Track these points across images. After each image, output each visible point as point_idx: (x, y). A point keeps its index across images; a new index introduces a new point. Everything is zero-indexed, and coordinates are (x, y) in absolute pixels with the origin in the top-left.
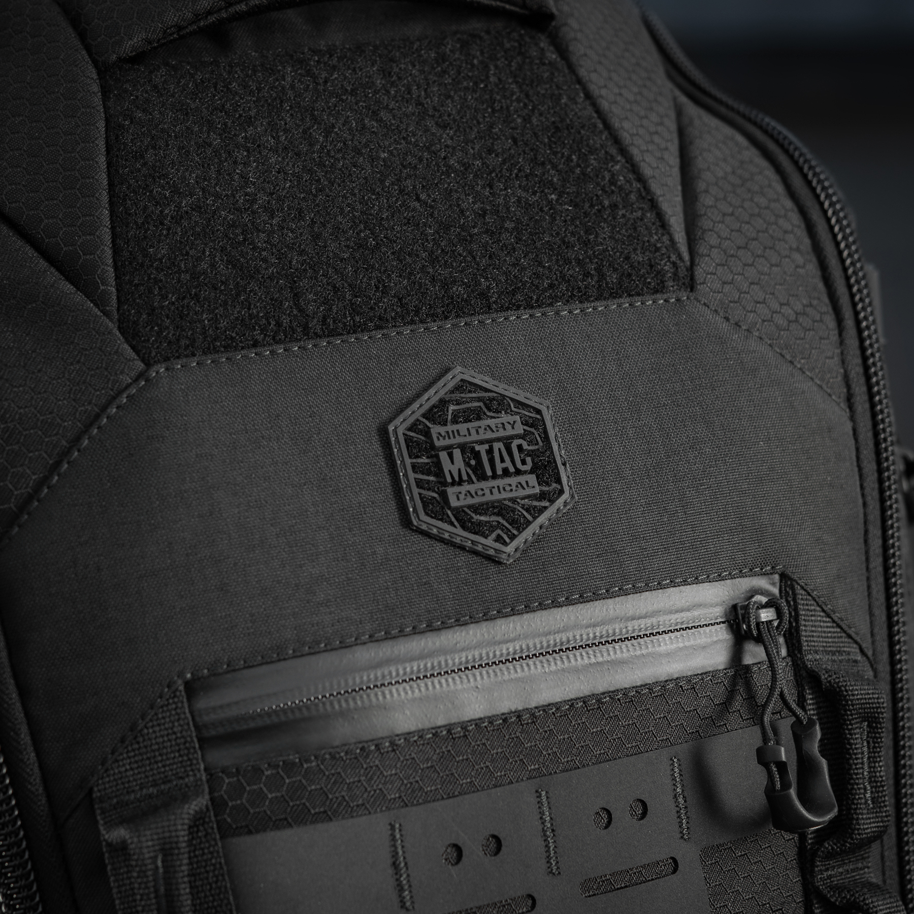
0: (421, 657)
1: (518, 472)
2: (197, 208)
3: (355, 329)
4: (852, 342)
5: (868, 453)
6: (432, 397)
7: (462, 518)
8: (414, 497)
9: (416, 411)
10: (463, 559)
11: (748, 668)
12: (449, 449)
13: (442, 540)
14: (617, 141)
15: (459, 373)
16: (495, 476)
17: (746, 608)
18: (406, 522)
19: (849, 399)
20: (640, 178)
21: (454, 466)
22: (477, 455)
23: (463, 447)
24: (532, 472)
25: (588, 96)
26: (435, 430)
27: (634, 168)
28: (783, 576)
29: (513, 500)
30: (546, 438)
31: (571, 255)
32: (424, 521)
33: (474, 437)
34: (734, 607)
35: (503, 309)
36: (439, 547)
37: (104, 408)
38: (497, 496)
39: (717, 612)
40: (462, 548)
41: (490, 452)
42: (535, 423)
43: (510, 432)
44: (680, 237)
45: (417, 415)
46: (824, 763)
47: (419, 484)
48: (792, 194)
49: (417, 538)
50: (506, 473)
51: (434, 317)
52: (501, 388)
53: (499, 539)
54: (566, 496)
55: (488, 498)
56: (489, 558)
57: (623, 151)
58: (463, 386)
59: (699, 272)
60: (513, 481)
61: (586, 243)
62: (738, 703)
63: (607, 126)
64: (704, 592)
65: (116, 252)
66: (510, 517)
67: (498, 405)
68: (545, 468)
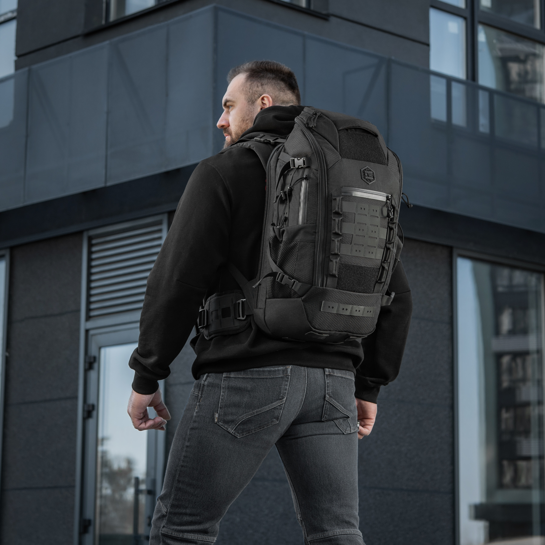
0: (361, 190)
2: (346, 145)
3: (359, 160)
6: (365, 168)
7: (366, 179)
8: (363, 176)
9: (363, 169)
10: (365, 183)
11: (387, 202)
13: (364, 181)
14: (382, 150)
15: (367, 167)
18: (362, 178)
19: (400, 181)
21: (366, 175)
23: (367, 173)
25: (380, 145)
26: (365, 171)
27: (384, 153)
28: (392, 196)
29: (371, 179)
30: (374, 175)
32: (363, 179)
34: (387, 196)
35: (371, 162)
37: (338, 161)
39: (386, 196)
41: (369, 174)
42: (373, 173)
43: (371, 173)
44: (387, 161)
46: (393, 213)
48: (397, 161)
49: (362, 180)
50: (370, 177)
51: (366, 161)
52: (371, 169)
54: (375, 180)
56: (368, 184)
58: (368, 168)
59: (388, 164)
61: (379, 158)
62: (386, 205)
63: (381, 148)
64: (385, 194)
65: (339, 148)
66: (370, 181)
67: (370, 171)
68: (374, 177)
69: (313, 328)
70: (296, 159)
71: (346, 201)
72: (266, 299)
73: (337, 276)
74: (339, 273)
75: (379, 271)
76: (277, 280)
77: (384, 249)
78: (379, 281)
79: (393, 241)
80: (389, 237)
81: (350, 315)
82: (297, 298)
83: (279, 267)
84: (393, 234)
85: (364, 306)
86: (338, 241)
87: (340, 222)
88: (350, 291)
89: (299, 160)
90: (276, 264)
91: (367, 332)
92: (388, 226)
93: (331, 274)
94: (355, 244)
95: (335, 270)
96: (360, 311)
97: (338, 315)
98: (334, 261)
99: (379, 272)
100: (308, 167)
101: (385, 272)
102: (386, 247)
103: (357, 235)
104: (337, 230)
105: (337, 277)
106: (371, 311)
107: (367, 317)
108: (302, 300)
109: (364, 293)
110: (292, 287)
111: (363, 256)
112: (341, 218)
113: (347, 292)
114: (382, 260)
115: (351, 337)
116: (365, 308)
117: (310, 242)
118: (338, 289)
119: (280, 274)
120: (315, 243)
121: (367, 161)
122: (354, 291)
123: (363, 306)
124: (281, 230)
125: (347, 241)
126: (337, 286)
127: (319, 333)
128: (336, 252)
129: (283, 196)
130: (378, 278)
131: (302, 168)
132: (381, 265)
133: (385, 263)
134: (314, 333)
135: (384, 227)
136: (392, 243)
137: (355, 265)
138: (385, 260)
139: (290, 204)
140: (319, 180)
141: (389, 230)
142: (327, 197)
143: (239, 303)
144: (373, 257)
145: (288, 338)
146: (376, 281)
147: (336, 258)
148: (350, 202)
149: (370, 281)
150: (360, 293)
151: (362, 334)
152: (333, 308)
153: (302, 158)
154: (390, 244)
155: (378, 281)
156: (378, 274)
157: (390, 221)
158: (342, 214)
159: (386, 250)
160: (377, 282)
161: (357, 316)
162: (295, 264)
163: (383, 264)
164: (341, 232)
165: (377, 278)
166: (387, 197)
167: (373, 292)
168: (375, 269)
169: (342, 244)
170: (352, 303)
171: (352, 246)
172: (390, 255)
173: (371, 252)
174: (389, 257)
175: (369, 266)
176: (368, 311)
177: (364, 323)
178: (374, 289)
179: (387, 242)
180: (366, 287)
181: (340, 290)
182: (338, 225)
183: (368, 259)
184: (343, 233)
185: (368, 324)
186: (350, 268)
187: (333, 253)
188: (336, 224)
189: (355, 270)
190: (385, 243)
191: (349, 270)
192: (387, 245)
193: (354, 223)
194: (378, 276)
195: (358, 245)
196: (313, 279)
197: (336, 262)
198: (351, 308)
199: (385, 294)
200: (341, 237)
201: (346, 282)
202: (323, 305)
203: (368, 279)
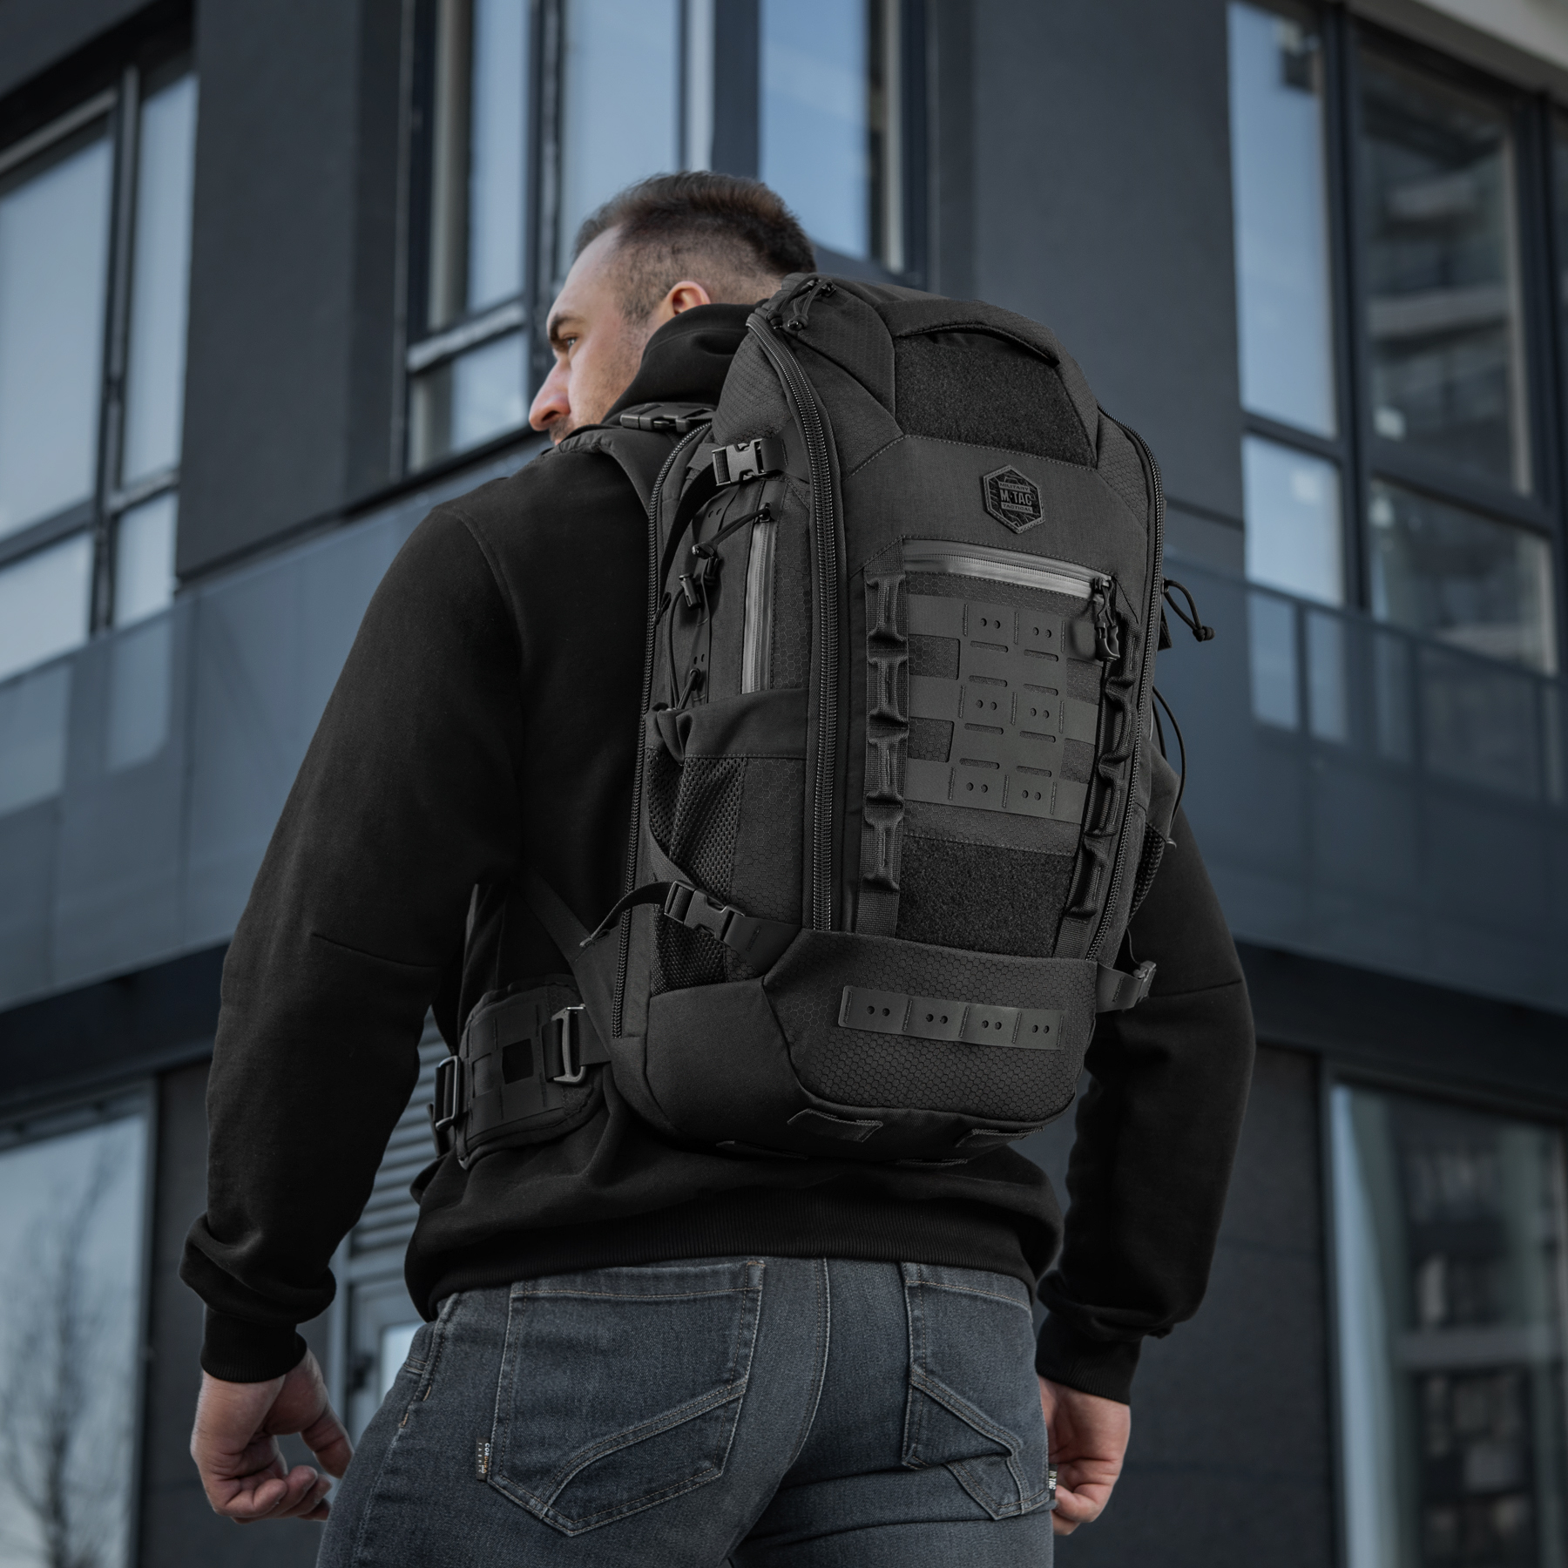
0: (983, 553)
1: (1026, 505)
2: (925, 389)
3: (976, 443)
4: (1153, 512)
5: (1152, 552)
6: (999, 472)
7: (1005, 513)
8: (989, 502)
10: (1002, 527)
11: (1094, 602)
12: (1004, 490)
13: (996, 519)
14: (1076, 412)
15: (1009, 468)
16: (1018, 503)
17: (1098, 580)
18: (986, 510)
19: (1148, 530)
20: (1083, 426)
21: (1004, 496)
22: (1013, 495)
23: (1009, 491)
24: (1031, 506)
25: (1067, 394)
26: (999, 482)
28: (1113, 578)
29: (1023, 513)
30: (1037, 497)
31: (1055, 442)
32: (993, 511)
33: (1013, 489)
34: (1094, 580)
35: (1027, 452)
36: (995, 521)
37: (888, 444)
38: (1017, 510)
39: (1088, 578)
40: (1003, 524)
41: (1018, 495)
42: (1034, 491)
43: (1025, 491)
44: (1094, 451)
45: (994, 476)
46: (1117, 642)
47: (992, 498)
48: (1138, 453)
49: (988, 515)
50: (1022, 504)
51: (1004, 447)
52: (1024, 477)
53: (1016, 524)
54: (1041, 518)
55: (1015, 509)
56: (1012, 530)
57: (1078, 415)
58: (1011, 472)
59: (1100, 464)
60: (1024, 507)
61: (1061, 440)
62: (1088, 614)
63: (1073, 405)
64: (1084, 570)
65: (896, 396)
66: (1021, 518)
67: (1022, 482)
68: (1036, 507)
69: (809, 1094)
70: (731, 449)
71: (921, 592)
72: (651, 996)
73: (896, 886)
74: (902, 873)
75: (1074, 867)
76: (668, 912)
77: (1090, 784)
78: (1074, 909)
79: (1123, 751)
80: (1105, 737)
81: (962, 1043)
82: (747, 979)
83: (676, 863)
84: (1123, 729)
85: (1017, 1006)
86: (891, 747)
87: (896, 671)
88: (955, 947)
89: (743, 449)
90: (667, 855)
91: (1039, 1112)
92: (1103, 694)
93: (870, 876)
94: (963, 761)
95: (886, 863)
96: (1000, 1024)
97: (913, 1042)
98: (880, 826)
99: (1073, 874)
100: (775, 474)
101: (1096, 872)
102: (1098, 775)
103: (968, 726)
104: (884, 706)
105: (896, 891)
106: (1048, 1028)
107: (1034, 1051)
108: (763, 985)
109: (1016, 954)
110: (722, 938)
111: (1000, 809)
112: (899, 659)
113: (941, 949)
114: (1083, 825)
115: (976, 1132)
116: (1020, 1015)
117: (787, 758)
118: (904, 939)
119: (677, 886)
120: (805, 760)
121: (1011, 446)
122: (971, 948)
123: (1013, 1006)
124: (679, 718)
125: (931, 749)
126: (898, 926)
127: (841, 1115)
128: (886, 790)
129: (687, 593)
130: (1071, 898)
131: (754, 479)
132: (1081, 845)
133: (1098, 837)
134: (819, 1114)
135: (1084, 699)
136: (1123, 759)
137: (969, 845)
138: (1095, 825)
139: (713, 621)
140: (812, 516)
141: (1107, 708)
142: (844, 578)
143: (560, 1021)
144: (1046, 814)
145: (733, 1142)
146: (1064, 908)
147: (890, 816)
148: (940, 595)
149: (1037, 908)
150: (998, 953)
151: (1022, 1120)
152: (887, 1012)
153: (753, 442)
154: (1116, 761)
155: (1071, 907)
156: (1071, 882)
157: (1110, 675)
158: (904, 643)
159: (1097, 786)
160: (1065, 913)
161: (989, 1047)
162: (734, 849)
163: (1087, 842)
164: (903, 712)
165: (1067, 898)
166: (1095, 587)
167: (1054, 952)
168: (1054, 862)
169: (910, 759)
170: (963, 992)
171: (952, 769)
172: (1116, 805)
173: (1032, 794)
174: (1109, 813)
175: (1027, 849)
176: (1037, 1027)
177: (1022, 1076)
178: (1056, 940)
179: (1101, 757)
180: (1022, 931)
181: (911, 940)
182: (889, 684)
183: (1020, 818)
184: (912, 718)
185: (1042, 1079)
186: (948, 853)
187: (874, 794)
188: (883, 682)
189: (970, 864)
190: (1092, 762)
191: (946, 860)
192: (1101, 766)
193: (958, 677)
194: (1071, 886)
195: (975, 762)
196: (802, 899)
197: (888, 831)
198: (965, 1014)
199: (1109, 966)
200: (905, 731)
201: (934, 910)
202: (848, 1003)
203: (1027, 901)
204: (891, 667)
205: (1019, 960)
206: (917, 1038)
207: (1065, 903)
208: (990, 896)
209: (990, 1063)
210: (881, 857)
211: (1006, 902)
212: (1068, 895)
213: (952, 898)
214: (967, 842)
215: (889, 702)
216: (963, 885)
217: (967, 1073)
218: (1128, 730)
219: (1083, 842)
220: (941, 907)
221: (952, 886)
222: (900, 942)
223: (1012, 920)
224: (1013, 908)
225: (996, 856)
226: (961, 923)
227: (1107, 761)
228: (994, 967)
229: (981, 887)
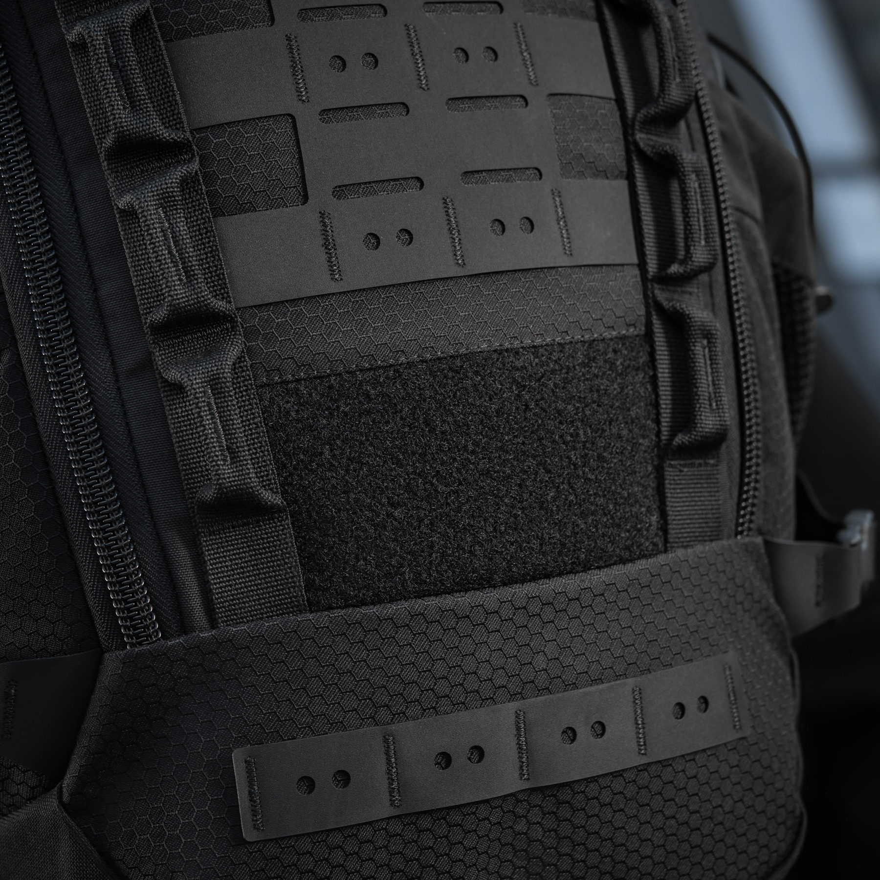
73: (274, 499)
74: (283, 466)
75: (652, 355)
77: (630, 177)
78: (680, 439)
79: (675, 98)
81: (533, 790)
84: (661, 58)
85: (625, 676)
86: (166, 202)
87: (127, 39)
88: (450, 592)
93: (209, 494)
94: (341, 191)
95: (233, 453)
96: (602, 725)
97: (424, 823)
98: (197, 379)
99: (655, 368)
101: (699, 350)
102: (642, 154)
103: (327, 114)
104: (126, 120)
105: (280, 509)
106: (705, 700)
107: (690, 757)
109: (586, 568)
111: (454, 271)
113: (418, 605)
114: (642, 265)
116: (638, 693)
118: (330, 608)
122: (486, 582)
123: (617, 678)
125: (260, 185)
126: (310, 586)
128: (182, 295)
130: (665, 420)
132: (652, 305)
133: (680, 279)
136: (680, 114)
137: (410, 365)
138: (667, 254)
144: (556, 258)
146: (658, 445)
147: (211, 351)
149: (600, 457)
150: (548, 576)
152: (344, 778)
156: (655, 387)
159: (647, 177)
160: (663, 452)
161: (594, 779)
163: (661, 296)
164: (172, 120)
165: (658, 422)
167: (666, 541)
168: (605, 353)
169: (221, 220)
170: (499, 682)
171: (322, 214)
172: (696, 205)
173: (513, 223)
174: (687, 225)
175: (538, 341)
176: (681, 707)
177: (683, 816)
178: (663, 514)
179: (635, 116)
180: (583, 515)
181: (347, 606)
182: (120, 70)
183: (504, 279)
184: (199, 130)
185: (727, 808)
186: (368, 396)
187: (160, 315)
188: (106, 68)
189: (425, 406)
190: (618, 133)
191: (368, 412)
192: (640, 136)
193: (272, 19)
194: (657, 395)
195: (368, 187)
196: (82, 592)
197: (215, 383)
198: (518, 728)
199: (785, 538)
200: (190, 161)
201: (376, 526)
202: (251, 785)
203: (574, 448)
204: (113, 33)
205: (597, 578)
206: (429, 812)
207: (658, 434)
208: (490, 460)
209: (607, 814)
210: (216, 444)
211: (531, 462)
212: (658, 414)
213: (408, 488)
214: (403, 359)
215: (133, 107)
216: (424, 454)
217: (565, 849)
218: (670, 52)
219: (654, 297)
220: (389, 515)
221: (399, 463)
222: (323, 618)
223: (554, 499)
224: (549, 472)
225: (477, 373)
226: (445, 535)
227: (650, 123)
228: (548, 609)
229: (465, 447)
